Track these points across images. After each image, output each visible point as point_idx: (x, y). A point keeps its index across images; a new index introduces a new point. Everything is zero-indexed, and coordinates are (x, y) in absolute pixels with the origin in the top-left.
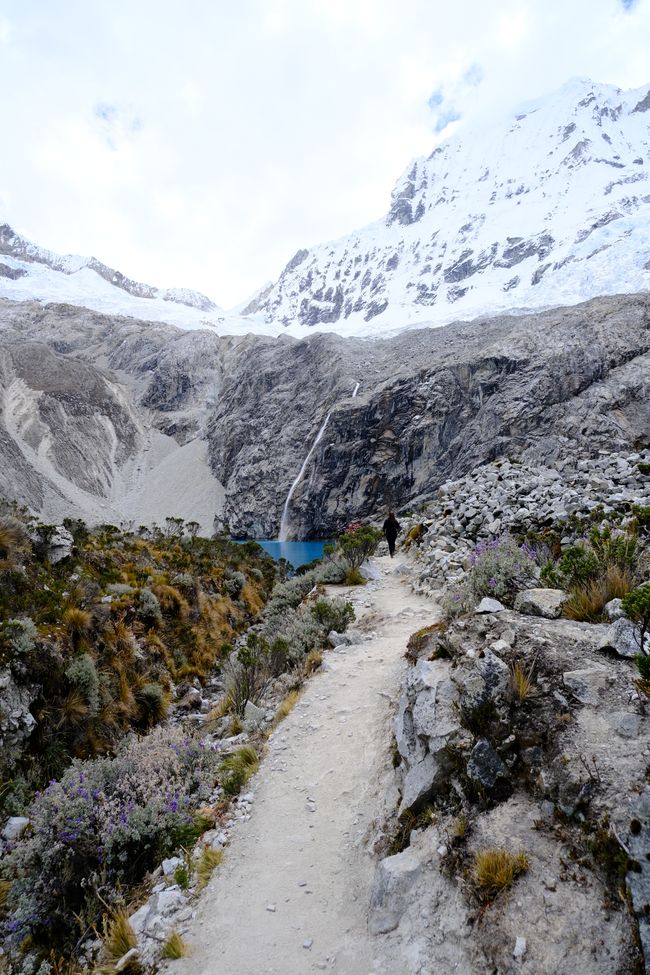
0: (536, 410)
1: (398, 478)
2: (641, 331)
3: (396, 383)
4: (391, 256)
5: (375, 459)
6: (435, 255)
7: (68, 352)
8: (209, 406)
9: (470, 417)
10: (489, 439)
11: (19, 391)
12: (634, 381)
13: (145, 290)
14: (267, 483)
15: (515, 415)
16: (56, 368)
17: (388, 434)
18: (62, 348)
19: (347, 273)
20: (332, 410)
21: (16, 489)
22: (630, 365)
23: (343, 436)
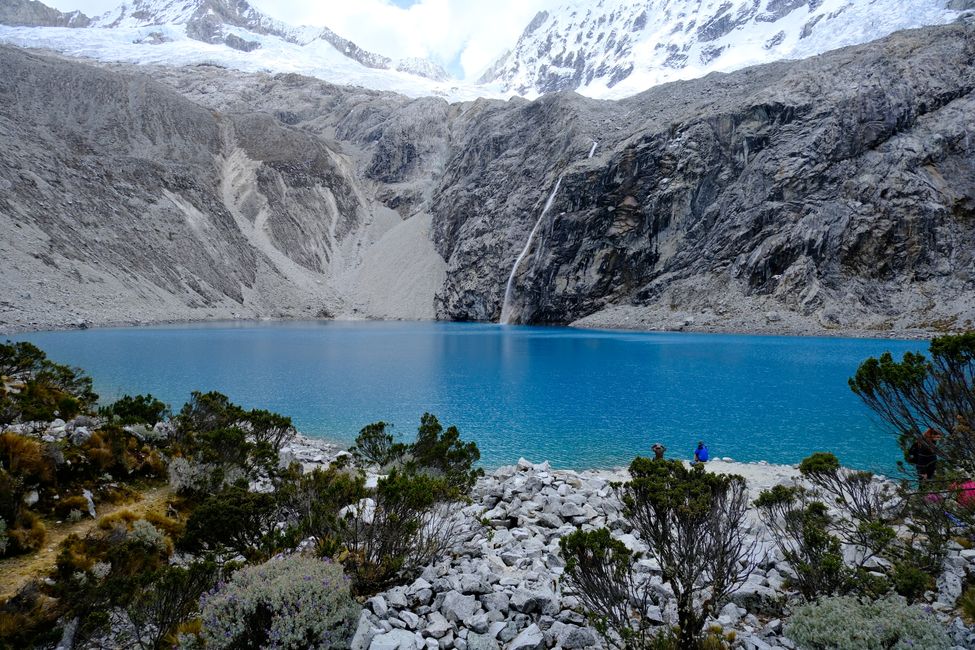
0: (819, 167)
1: (640, 253)
2: (962, 67)
3: (641, 140)
4: (638, 14)
5: (613, 231)
6: (688, 12)
7: (295, 123)
8: (435, 177)
9: (731, 180)
10: (755, 205)
11: (239, 161)
12: (953, 129)
13: (379, 61)
14: (490, 259)
15: (791, 174)
16: (278, 138)
17: (629, 201)
18: (288, 119)
19: (589, 36)
20: (564, 173)
21: (227, 262)
22: (945, 111)
23: (575, 204)
